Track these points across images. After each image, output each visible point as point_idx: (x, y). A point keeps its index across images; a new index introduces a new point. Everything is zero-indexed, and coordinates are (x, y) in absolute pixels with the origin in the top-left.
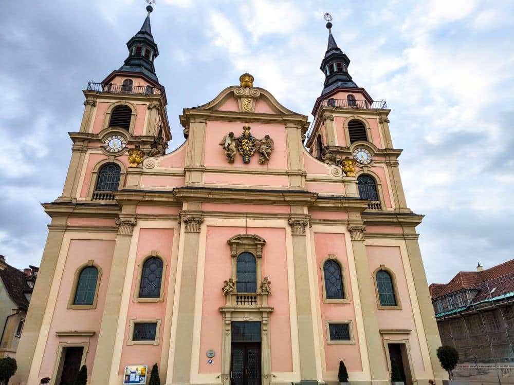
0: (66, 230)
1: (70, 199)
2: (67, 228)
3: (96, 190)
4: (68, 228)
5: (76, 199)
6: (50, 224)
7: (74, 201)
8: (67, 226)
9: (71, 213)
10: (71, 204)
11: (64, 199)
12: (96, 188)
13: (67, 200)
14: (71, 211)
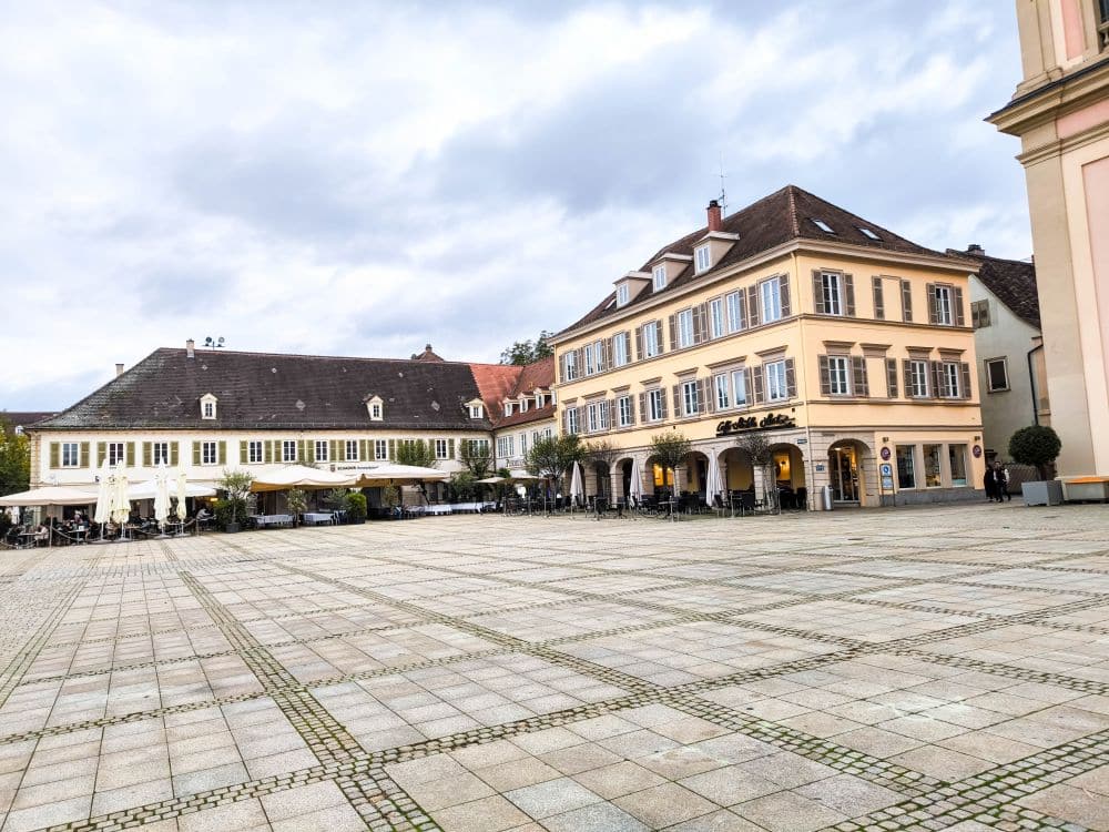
0: (1061, 149)
1: (1044, 76)
2: (1062, 146)
3: (1103, 21)
4: (1066, 144)
5: (1061, 69)
6: (1020, 152)
7: (1057, 77)
8: (1062, 141)
9: (1058, 107)
10: (1052, 86)
11: (1031, 83)
12: (1103, 16)
13: (1039, 82)
14: (1057, 102)
